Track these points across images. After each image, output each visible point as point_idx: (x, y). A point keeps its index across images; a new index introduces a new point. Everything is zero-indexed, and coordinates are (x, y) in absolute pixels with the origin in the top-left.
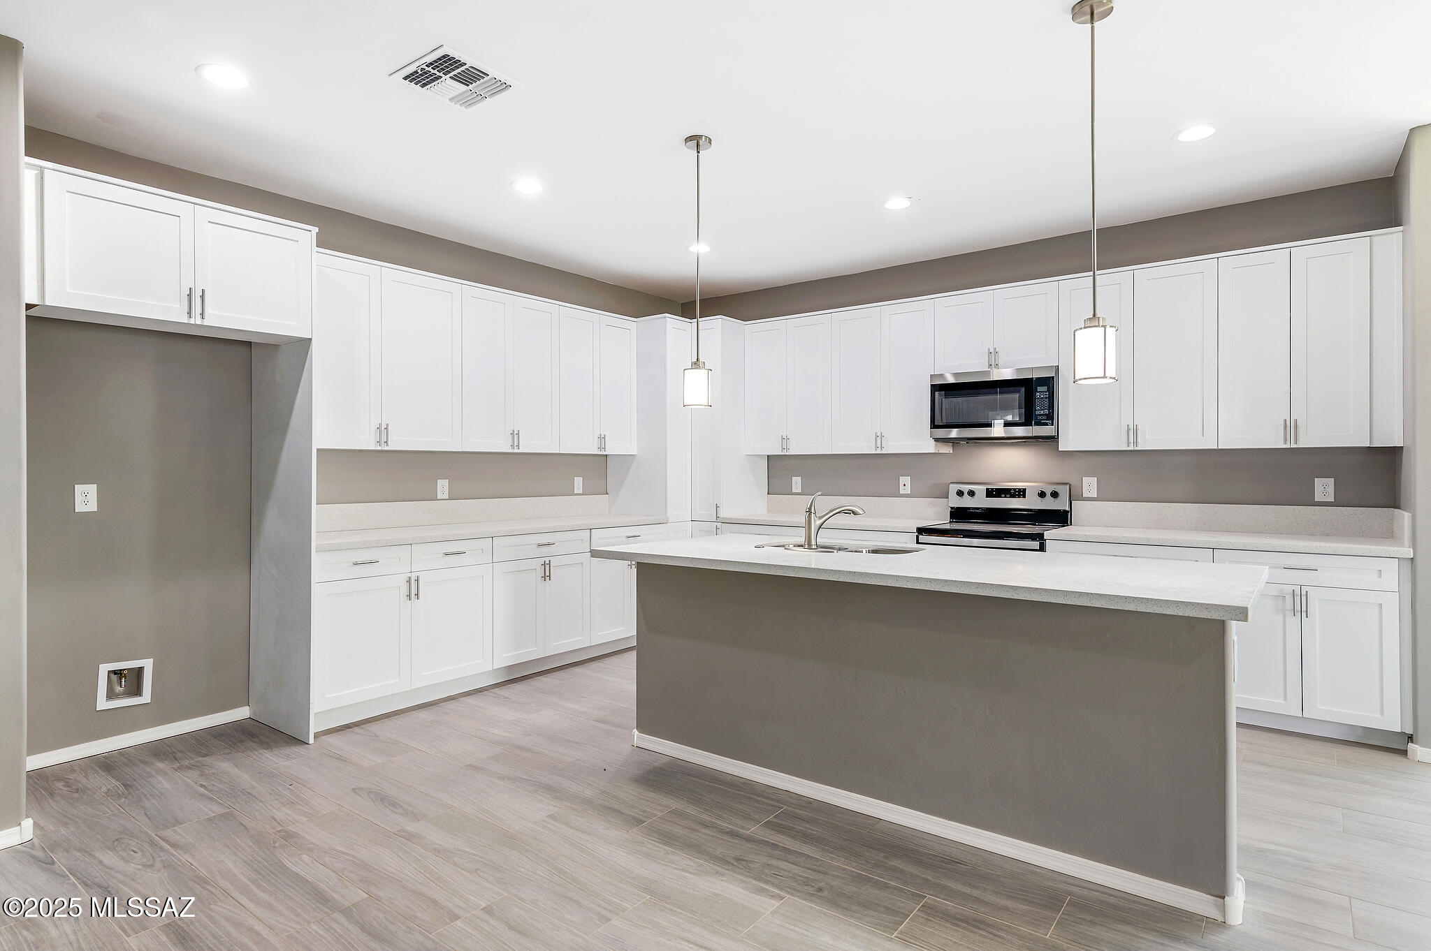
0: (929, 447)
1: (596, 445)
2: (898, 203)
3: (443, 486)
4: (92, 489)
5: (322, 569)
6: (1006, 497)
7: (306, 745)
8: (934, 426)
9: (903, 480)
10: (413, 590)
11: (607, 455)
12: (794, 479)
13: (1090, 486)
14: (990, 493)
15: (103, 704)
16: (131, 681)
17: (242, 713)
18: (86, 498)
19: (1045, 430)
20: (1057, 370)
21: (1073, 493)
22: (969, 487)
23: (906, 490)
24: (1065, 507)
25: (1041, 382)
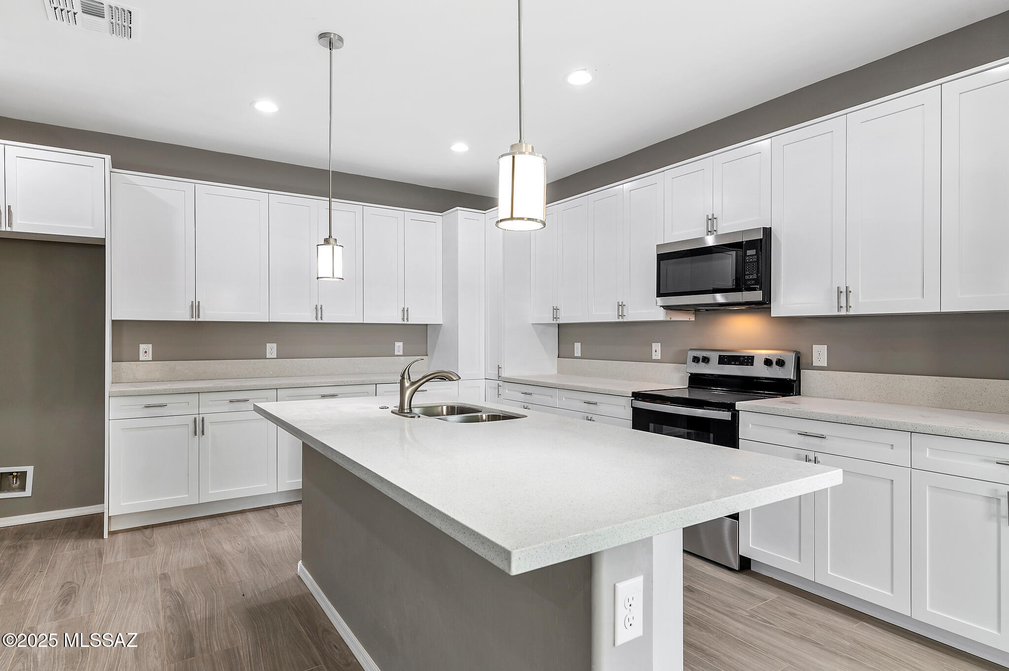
0: (660, 315)
1: (401, 316)
5: (115, 409)
6: (735, 364)
7: (102, 539)
8: (659, 295)
9: (662, 347)
10: (199, 428)
11: (427, 325)
12: (576, 344)
13: (820, 354)
14: (723, 360)
16: (20, 480)
19: (757, 296)
20: (767, 232)
21: (802, 361)
22: (705, 354)
23: (657, 356)
24: (791, 376)
25: (752, 244)
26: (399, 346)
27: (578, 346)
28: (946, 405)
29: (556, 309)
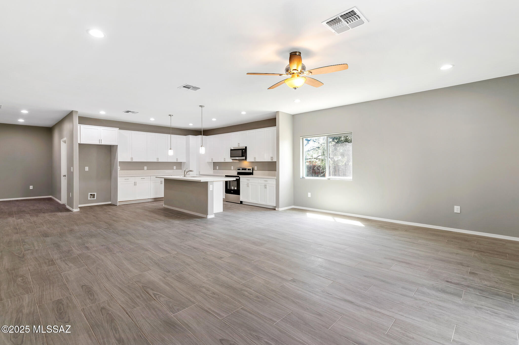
0: (231, 161)
1: (176, 160)
2: (214, 120)
3: (145, 168)
4: (87, 167)
5: (119, 180)
7: (116, 206)
8: (231, 157)
9: (232, 167)
10: (135, 184)
11: (181, 162)
13: (256, 168)
14: (243, 169)
15: (89, 199)
16: (93, 196)
17: (110, 203)
18: (87, 169)
19: (244, 158)
20: (246, 147)
21: (254, 169)
22: (240, 168)
23: (232, 169)
24: (252, 172)
25: (244, 149)
26: (175, 167)
27: (217, 167)
28: (269, 175)
29: (212, 159)
